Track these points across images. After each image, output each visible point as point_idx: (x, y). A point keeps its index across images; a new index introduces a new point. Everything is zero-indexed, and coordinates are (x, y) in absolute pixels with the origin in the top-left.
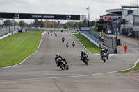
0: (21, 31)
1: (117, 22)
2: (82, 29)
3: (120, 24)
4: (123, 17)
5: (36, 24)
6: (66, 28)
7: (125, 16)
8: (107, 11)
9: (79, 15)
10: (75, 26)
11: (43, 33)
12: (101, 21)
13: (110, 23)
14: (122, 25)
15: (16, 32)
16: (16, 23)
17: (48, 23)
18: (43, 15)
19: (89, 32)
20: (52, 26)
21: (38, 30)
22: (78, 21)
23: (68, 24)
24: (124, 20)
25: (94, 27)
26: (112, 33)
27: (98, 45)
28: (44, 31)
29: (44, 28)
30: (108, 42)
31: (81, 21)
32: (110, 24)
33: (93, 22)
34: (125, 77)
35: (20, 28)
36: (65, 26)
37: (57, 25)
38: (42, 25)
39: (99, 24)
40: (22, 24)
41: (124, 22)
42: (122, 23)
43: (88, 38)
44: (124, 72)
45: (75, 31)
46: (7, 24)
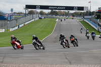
0: (41, 18)
2: (85, 17)
5: (52, 13)
6: (73, 16)
9: (83, 7)
10: (80, 15)
11: (57, 20)
12: (99, 12)
15: (37, 19)
16: (37, 13)
17: (61, 13)
18: (57, 7)
19: (90, 19)
20: (63, 15)
21: (53, 18)
22: (83, 11)
23: (75, 13)
25: (94, 16)
27: (97, 29)
28: (58, 18)
29: (58, 16)
31: (85, 11)
33: (94, 12)
35: (40, 16)
36: (73, 15)
37: (67, 14)
38: (56, 14)
39: (98, 14)
40: (41, 13)
43: (90, 23)
45: (80, 18)
46: (31, 13)
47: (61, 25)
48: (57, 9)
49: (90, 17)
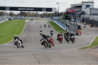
0: (11, 19)
1: (78, 13)
2: (54, 18)
3: (80, 15)
4: (83, 10)
5: (21, 14)
7: (84, 9)
8: (71, 5)
10: (49, 16)
11: (26, 21)
12: (67, 13)
13: (73, 14)
14: (82, 16)
15: (7, 20)
16: (7, 14)
17: (30, 14)
18: (26, 8)
19: (59, 20)
20: (32, 16)
21: (22, 19)
23: (44, 14)
24: (83, 12)
25: (62, 17)
27: (65, 29)
28: (27, 19)
29: (27, 17)
30: (72, 27)
32: (74, 15)
34: (83, 52)
35: (10, 17)
36: (42, 16)
37: (36, 15)
38: (26, 15)
40: (11, 14)
41: (83, 13)
42: (82, 14)
43: (58, 24)
44: (83, 48)
45: (48, 19)
46: (0, 14)
47: (30, 25)
49: (58, 18)
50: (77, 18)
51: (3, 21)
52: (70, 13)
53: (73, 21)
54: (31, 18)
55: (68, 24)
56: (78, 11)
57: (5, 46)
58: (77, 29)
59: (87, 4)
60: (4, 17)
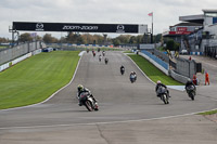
0: (47, 51)
1: (197, 35)
2: (141, 46)
3: (200, 39)
4: (206, 28)
5: (70, 39)
6: (116, 45)
7: (208, 26)
8: (181, 18)
9: (137, 26)
10: (131, 42)
11: (81, 54)
12: (172, 35)
13: (185, 37)
14: (204, 41)
15: (39, 51)
16: (38, 39)
17: (88, 37)
18: (81, 25)
19: (153, 52)
20: (94, 43)
21: (73, 49)
22: (135, 35)
23: (120, 38)
24: (207, 33)
25: (160, 44)
26: (188, 53)
27: (167, 72)
28: (82, 50)
29: (83, 46)
30: (183, 67)
31: (140, 34)
32: (186, 39)
33: (159, 35)
34: (209, 122)
35: (44, 46)
36: (115, 43)
37: (102, 41)
38: (80, 41)
39: (168, 39)
40: (47, 40)
41: (207, 36)
42: (204, 37)
43: (151, 60)
44: (207, 113)
45: (130, 49)
46: (24, 39)
47: (89, 63)
48: (80, 30)
49: (152, 46)
50: (192, 46)
51: (30, 54)
52: (179, 36)
53: (185, 54)
54: (90, 46)
55: (174, 60)
56: (196, 32)
57: (34, 109)
58: (192, 71)
59: (214, 15)
60: (33, 45)
